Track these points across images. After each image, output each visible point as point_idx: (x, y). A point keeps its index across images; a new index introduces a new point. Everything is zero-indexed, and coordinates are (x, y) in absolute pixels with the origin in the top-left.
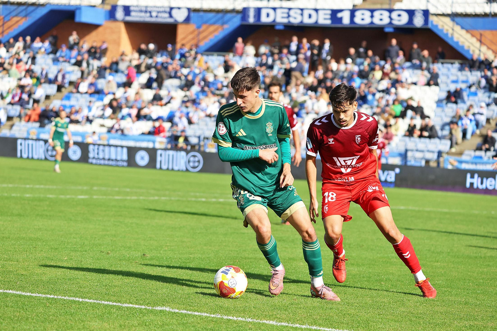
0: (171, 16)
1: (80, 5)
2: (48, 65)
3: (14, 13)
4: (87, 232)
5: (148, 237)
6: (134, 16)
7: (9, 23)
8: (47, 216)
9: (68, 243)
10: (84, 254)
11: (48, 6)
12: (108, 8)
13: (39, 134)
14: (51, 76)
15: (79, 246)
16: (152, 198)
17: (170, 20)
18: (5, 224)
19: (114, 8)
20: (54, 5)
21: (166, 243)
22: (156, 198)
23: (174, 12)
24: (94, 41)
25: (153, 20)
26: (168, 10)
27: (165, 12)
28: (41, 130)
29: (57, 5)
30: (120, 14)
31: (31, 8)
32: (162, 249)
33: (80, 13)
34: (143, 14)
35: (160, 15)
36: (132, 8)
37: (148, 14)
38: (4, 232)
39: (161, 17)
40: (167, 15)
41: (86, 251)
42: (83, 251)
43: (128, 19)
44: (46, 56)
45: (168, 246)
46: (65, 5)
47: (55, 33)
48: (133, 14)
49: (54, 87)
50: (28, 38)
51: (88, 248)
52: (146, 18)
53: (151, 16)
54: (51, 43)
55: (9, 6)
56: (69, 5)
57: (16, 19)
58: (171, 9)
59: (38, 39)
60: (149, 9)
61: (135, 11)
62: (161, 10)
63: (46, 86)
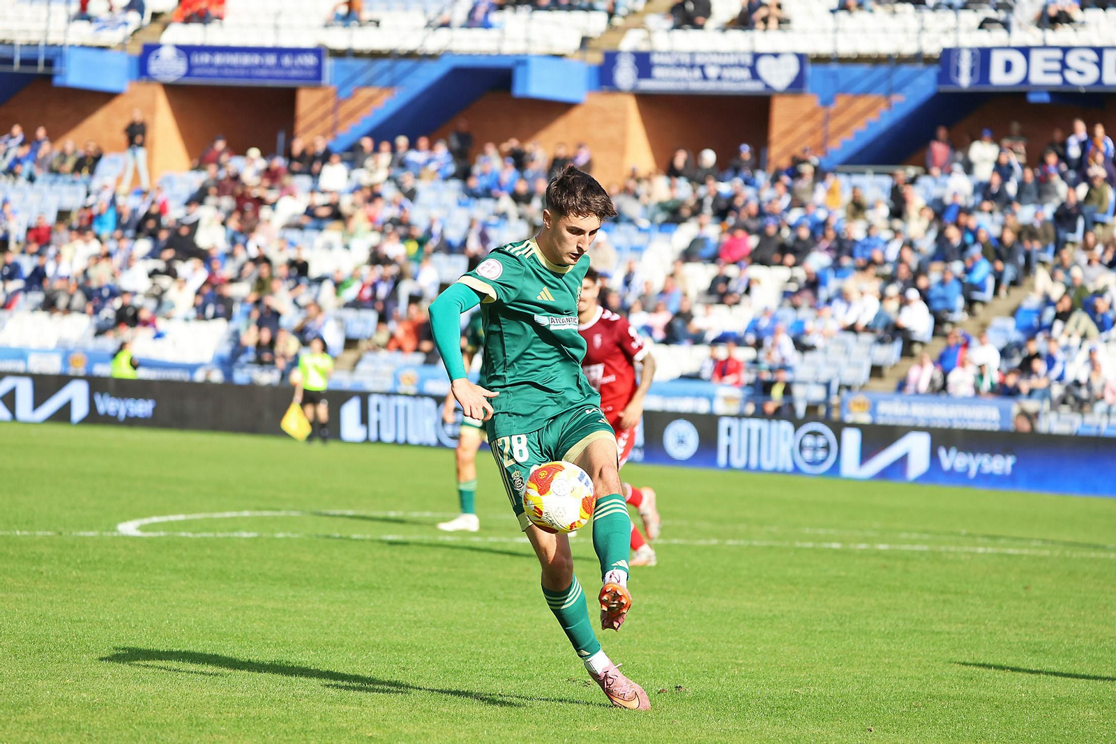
0: (755, 75)
1: (526, 55)
2: (444, 206)
3: (361, 80)
4: (536, 630)
5: (690, 641)
6: (661, 79)
7: (351, 105)
8: (436, 588)
9: (487, 657)
10: (527, 685)
11: (445, 58)
12: (596, 58)
13: (422, 381)
14: (454, 236)
15: (515, 666)
16: (702, 542)
17: (754, 87)
18: (332, 610)
19: (611, 59)
20: (461, 55)
21: (736, 658)
22: (714, 542)
23: (764, 66)
24: (561, 144)
25: (710, 86)
26: (748, 60)
27: (741, 66)
28: (429, 370)
29: (470, 55)
30: (625, 75)
31: (405, 65)
32: (723, 673)
33: (526, 74)
34: (683, 73)
35: (727, 73)
36: (655, 59)
37: (697, 73)
38: (328, 631)
39: (731, 80)
40: (745, 74)
41: (531, 678)
42: (524, 679)
43: (647, 85)
44: (441, 185)
45: (741, 665)
46: (489, 56)
47: (463, 125)
48: (657, 72)
49: (462, 262)
50: (402, 141)
51: (537, 671)
52: (691, 82)
53: (705, 77)
54: (451, 151)
55: (350, 62)
56: (500, 55)
57: (366, 93)
58: (756, 56)
59: (423, 142)
60: (699, 60)
61: (662, 65)
62: (732, 60)
63: (440, 258)
